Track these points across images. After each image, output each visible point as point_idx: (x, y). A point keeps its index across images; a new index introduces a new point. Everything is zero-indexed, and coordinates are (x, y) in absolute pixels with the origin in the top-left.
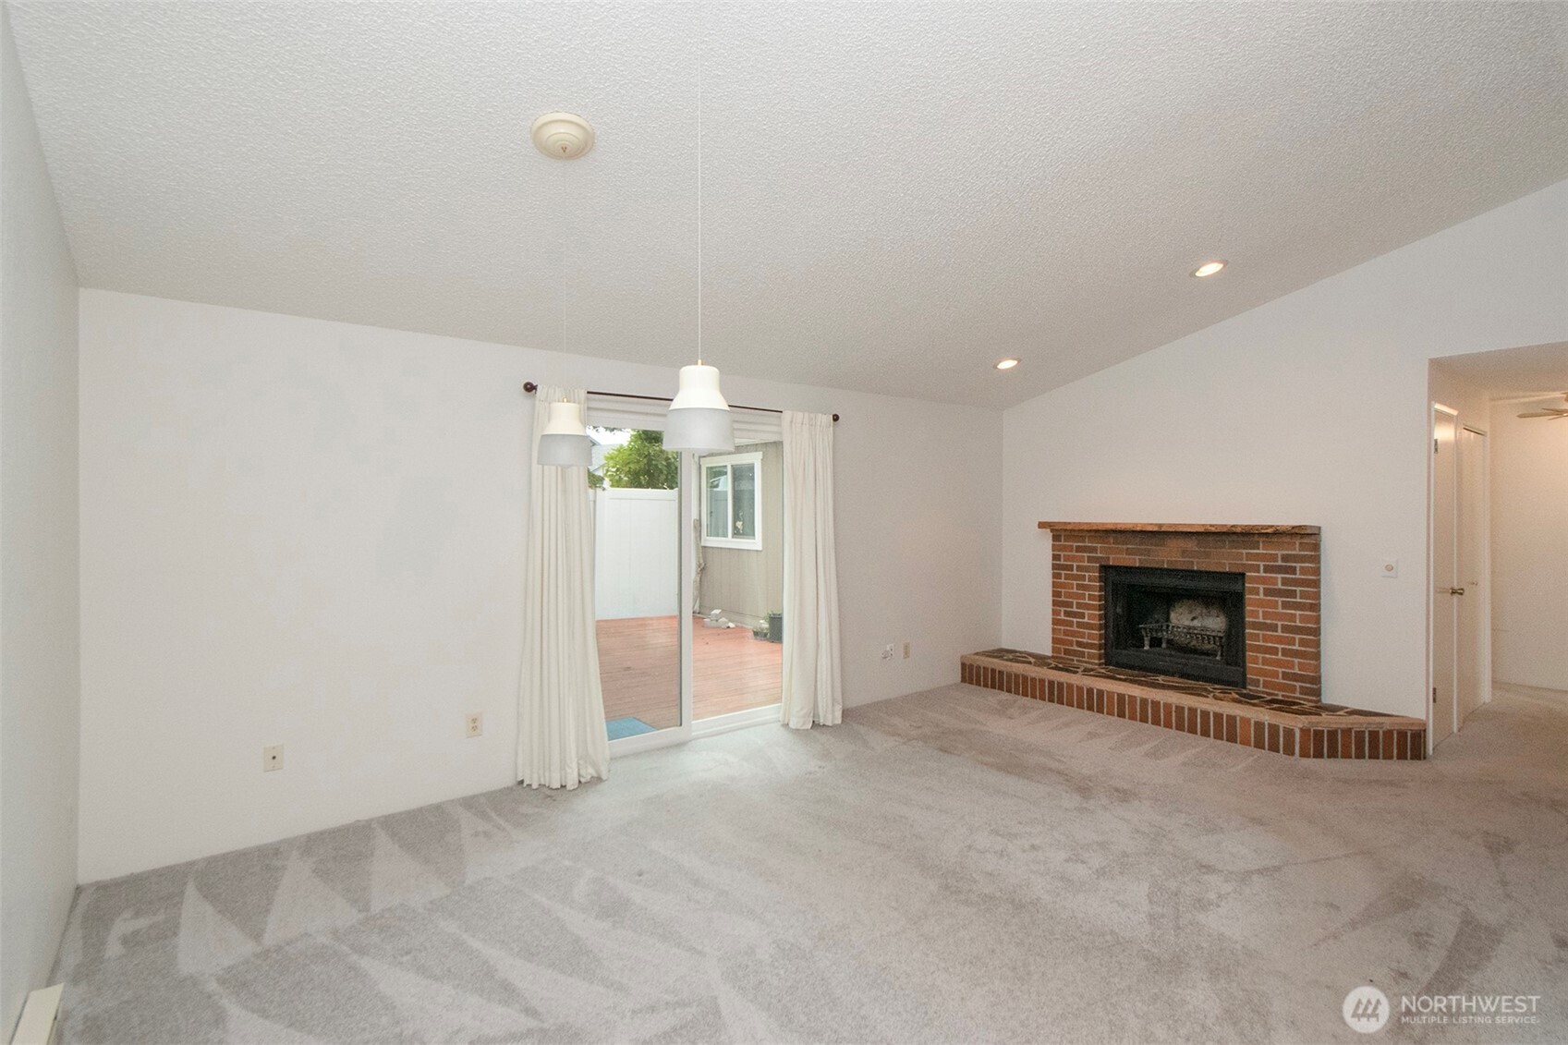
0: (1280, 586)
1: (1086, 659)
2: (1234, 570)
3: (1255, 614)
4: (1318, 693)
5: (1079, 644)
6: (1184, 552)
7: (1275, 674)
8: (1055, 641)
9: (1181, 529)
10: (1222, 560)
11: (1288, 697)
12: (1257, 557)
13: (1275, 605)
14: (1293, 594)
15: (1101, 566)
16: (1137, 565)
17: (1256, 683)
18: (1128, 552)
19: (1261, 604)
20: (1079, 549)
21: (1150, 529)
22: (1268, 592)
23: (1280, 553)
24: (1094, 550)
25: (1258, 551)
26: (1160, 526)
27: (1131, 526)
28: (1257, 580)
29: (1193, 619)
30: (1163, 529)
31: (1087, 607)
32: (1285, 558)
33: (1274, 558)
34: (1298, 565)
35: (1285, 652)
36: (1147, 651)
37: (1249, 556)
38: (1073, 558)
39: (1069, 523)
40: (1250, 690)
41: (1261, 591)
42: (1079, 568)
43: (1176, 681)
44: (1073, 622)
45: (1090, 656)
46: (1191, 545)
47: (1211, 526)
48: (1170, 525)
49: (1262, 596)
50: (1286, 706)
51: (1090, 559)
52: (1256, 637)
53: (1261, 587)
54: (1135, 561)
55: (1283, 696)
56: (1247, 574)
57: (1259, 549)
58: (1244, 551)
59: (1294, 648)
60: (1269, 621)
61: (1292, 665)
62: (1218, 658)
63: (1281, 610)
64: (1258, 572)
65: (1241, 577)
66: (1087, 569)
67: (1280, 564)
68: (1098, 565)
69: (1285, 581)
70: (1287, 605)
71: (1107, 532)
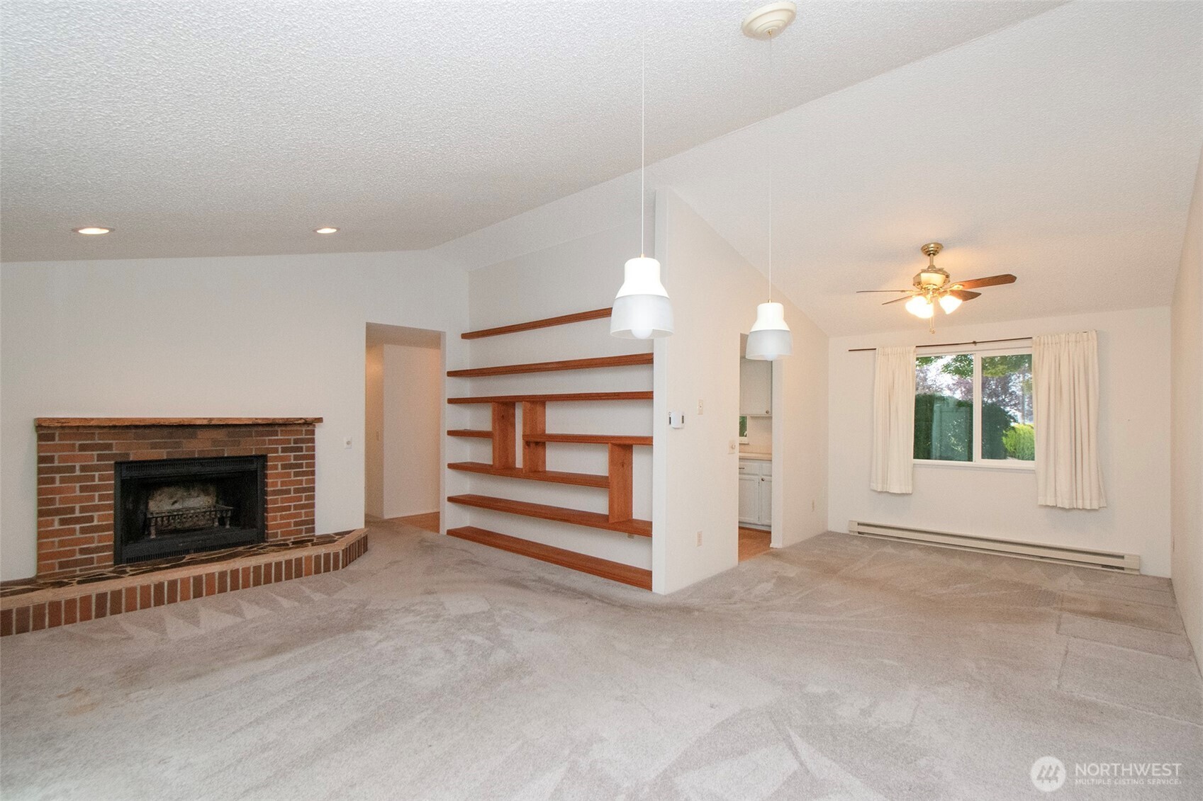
0: (292, 461)
1: (95, 565)
2: (259, 454)
3: (275, 484)
4: (313, 530)
5: (82, 551)
6: (215, 442)
7: (289, 525)
8: (41, 557)
9: (230, 423)
10: (249, 447)
11: (298, 538)
12: (277, 442)
13: (288, 475)
14: (300, 466)
15: (116, 463)
16: (165, 458)
17: (275, 535)
18: (154, 446)
19: (279, 475)
20: (82, 448)
21: (198, 422)
22: (285, 467)
23: (293, 438)
24: (109, 447)
25: (276, 438)
26: (211, 419)
27: (177, 421)
28: (276, 459)
30: (213, 423)
31: (97, 508)
32: (296, 441)
33: (288, 441)
34: (304, 445)
35: (297, 507)
36: (153, 540)
37: (271, 442)
38: (73, 459)
39: (92, 419)
40: (271, 542)
41: (280, 467)
42: (84, 468)
43: (203, 555)
44: (74, 529)
45: (100, 560)
46: (220, 435)
47: (256, 419)
48: (220, 419)
49: (280, 470)
50: (300, 544)
51: (100, 458)
52: (275, 502)
53: (280, 464)
54: (162, 454)
55: (295, 538)
56: (269, 455)
57: (277, 435)
58: (267, 438)
59: (302, 503)
60: (284, 488)
61: (299, 515)
62: (228, 527)
63: (293, 478)
64: (277, 452)
65: (264, 458)
66: (96, 468)
67: (292, 445)
68: (113, 462)
69: (296, 458)
70: (296, 474)
71: (127, 427)
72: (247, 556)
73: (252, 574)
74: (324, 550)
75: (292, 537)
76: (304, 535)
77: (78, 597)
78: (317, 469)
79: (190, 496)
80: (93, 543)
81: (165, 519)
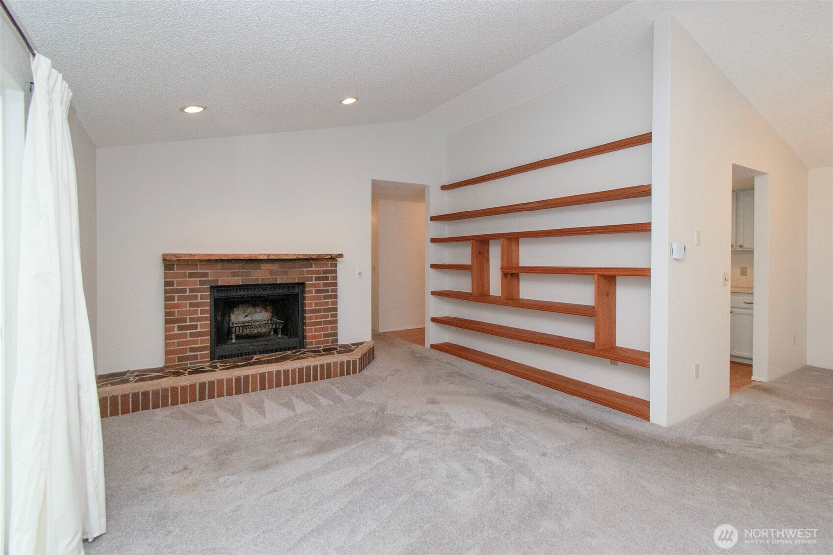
0: (322, 288)
1: (199, 360)
2: (300, 281)
3: (311, 305)
4: (336, 341)
5: (192, 350)
6: (272, 273)
7: (320, 336)
8: (168, 353)
9: (282, 257)
10: (292, 276)
11: (327, 346)
12: (311, 272)
13: (319, 298)
14: (328, 291)
15: (211, 287)
16: (240, 284)
17: (311, 343)
18: (233, 275)
19: (313, 298)
20: (191, 275)
21: (261, 257)
22: (317, 291)
23: (322, 269)
24: (206, 275)
25: (312, 269)
26: (269, 255)
27: (248, 256)
28: (312, 285)
29: (247, 316)
30: (271, 258)
31: (199, 319)
32: (325, 272)
33: (319, 272)
34: (330, 275)
35: (325, 323)
36: (233, 344)
37: (307, 272)
38: (185, 283)
39: (196, 255)
40: (309, 348)
41: (314, 292)
42: (192, 290)
43: (265, 357)
44: (186, 334)
45: (203, 356)
46: (275, 267)
47: (299, 255)
48: (275, 255)
49: (314, 294)
50: (328, 351)
51: (201, 283)
52: (311, 318)
53: (313, 289)
54: (238, 281)
55: (324, 347)
56: (307, 282)
57: (312, 268)
58: (305, 270)
59: (329, 319)
60: (317, 308)
61: (327, 329)
62: (280, 336)
63: (322, 301)
64: (312, 281)
65: (303, 284)
66: (199, 291)
67: (322, 275)
68: (209, 286)
69: (325, 285)
70: (325, 297)
71: (217, 261)
72: (294, 360)
73: (297, 374)
74: (346, 358)
75: (322, 346)
76: (330, 344)
77: (188, 385)
78: (338, 293)
79: (255, 312)
80: (197, 344)
81: (241, 328)
